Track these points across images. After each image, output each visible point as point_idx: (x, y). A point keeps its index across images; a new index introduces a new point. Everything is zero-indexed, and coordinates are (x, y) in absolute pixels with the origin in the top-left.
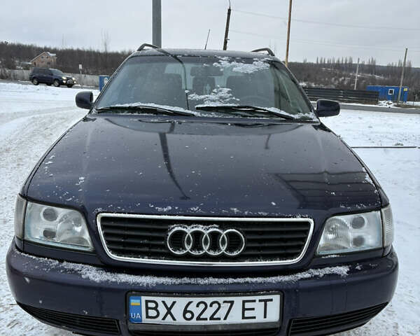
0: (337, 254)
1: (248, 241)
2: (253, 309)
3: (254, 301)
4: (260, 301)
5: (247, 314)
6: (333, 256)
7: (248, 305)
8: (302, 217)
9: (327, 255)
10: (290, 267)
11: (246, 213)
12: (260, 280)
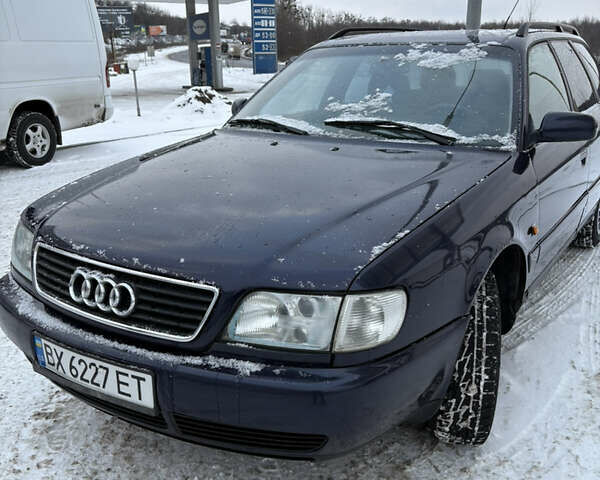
0: (250, 345)
1: (138, 302)
2: (127, 385)
3: (127, 375)
4: (133, 376)
5: (123, 388)
6: (243, 345)
7: (122, 378)
8: (206, 284)
9: (235, 342)
10: (180, 345)
11: (145, 267)
12: (140, 351)
